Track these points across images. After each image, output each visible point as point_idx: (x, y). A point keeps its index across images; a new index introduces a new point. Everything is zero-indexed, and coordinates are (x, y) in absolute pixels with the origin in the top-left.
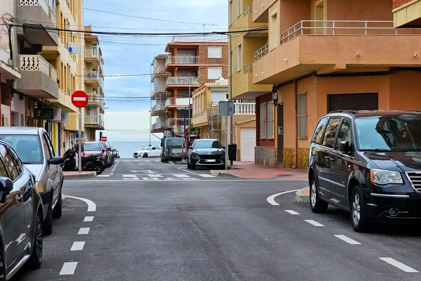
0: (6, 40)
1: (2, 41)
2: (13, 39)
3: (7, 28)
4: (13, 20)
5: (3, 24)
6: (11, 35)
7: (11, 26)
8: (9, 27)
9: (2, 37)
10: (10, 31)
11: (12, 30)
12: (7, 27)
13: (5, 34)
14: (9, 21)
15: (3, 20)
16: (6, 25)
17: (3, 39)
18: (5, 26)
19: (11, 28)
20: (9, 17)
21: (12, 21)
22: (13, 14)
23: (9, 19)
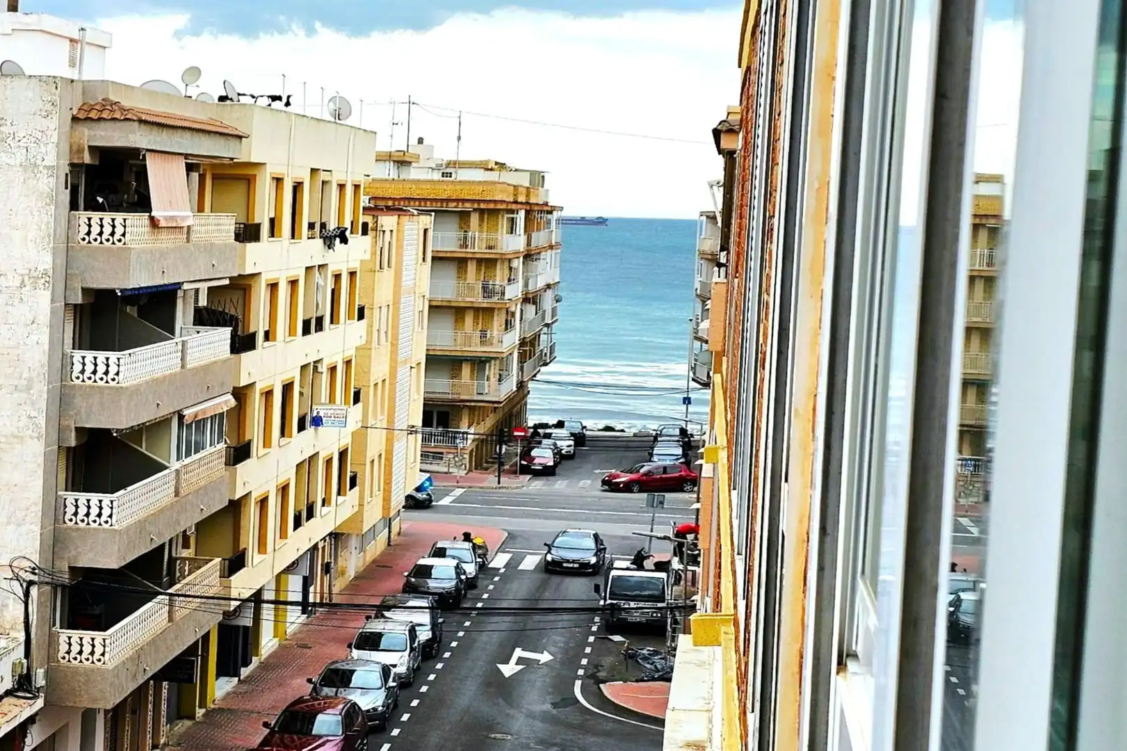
0: (17, 612)
1: (5, 613)
2: (35, 610)
3: (20, 588)
4: (37, 571)
5: (11, 579)
6: (30, 602)
7: (31, 583)
8: (25, 585)
9: (7, 606)
10: (27, 594)
11: (34, 591)
12: (21, 585)
13: (14, 599)
14: (28, 573)
15: (12, 571)
16: (19, 580)
17: (11, 607)
18: (16, 583)
19: (31, 588)
20: (26, 564)
21: (34, 573)
22: (36, 558)
23: (28, 569)
